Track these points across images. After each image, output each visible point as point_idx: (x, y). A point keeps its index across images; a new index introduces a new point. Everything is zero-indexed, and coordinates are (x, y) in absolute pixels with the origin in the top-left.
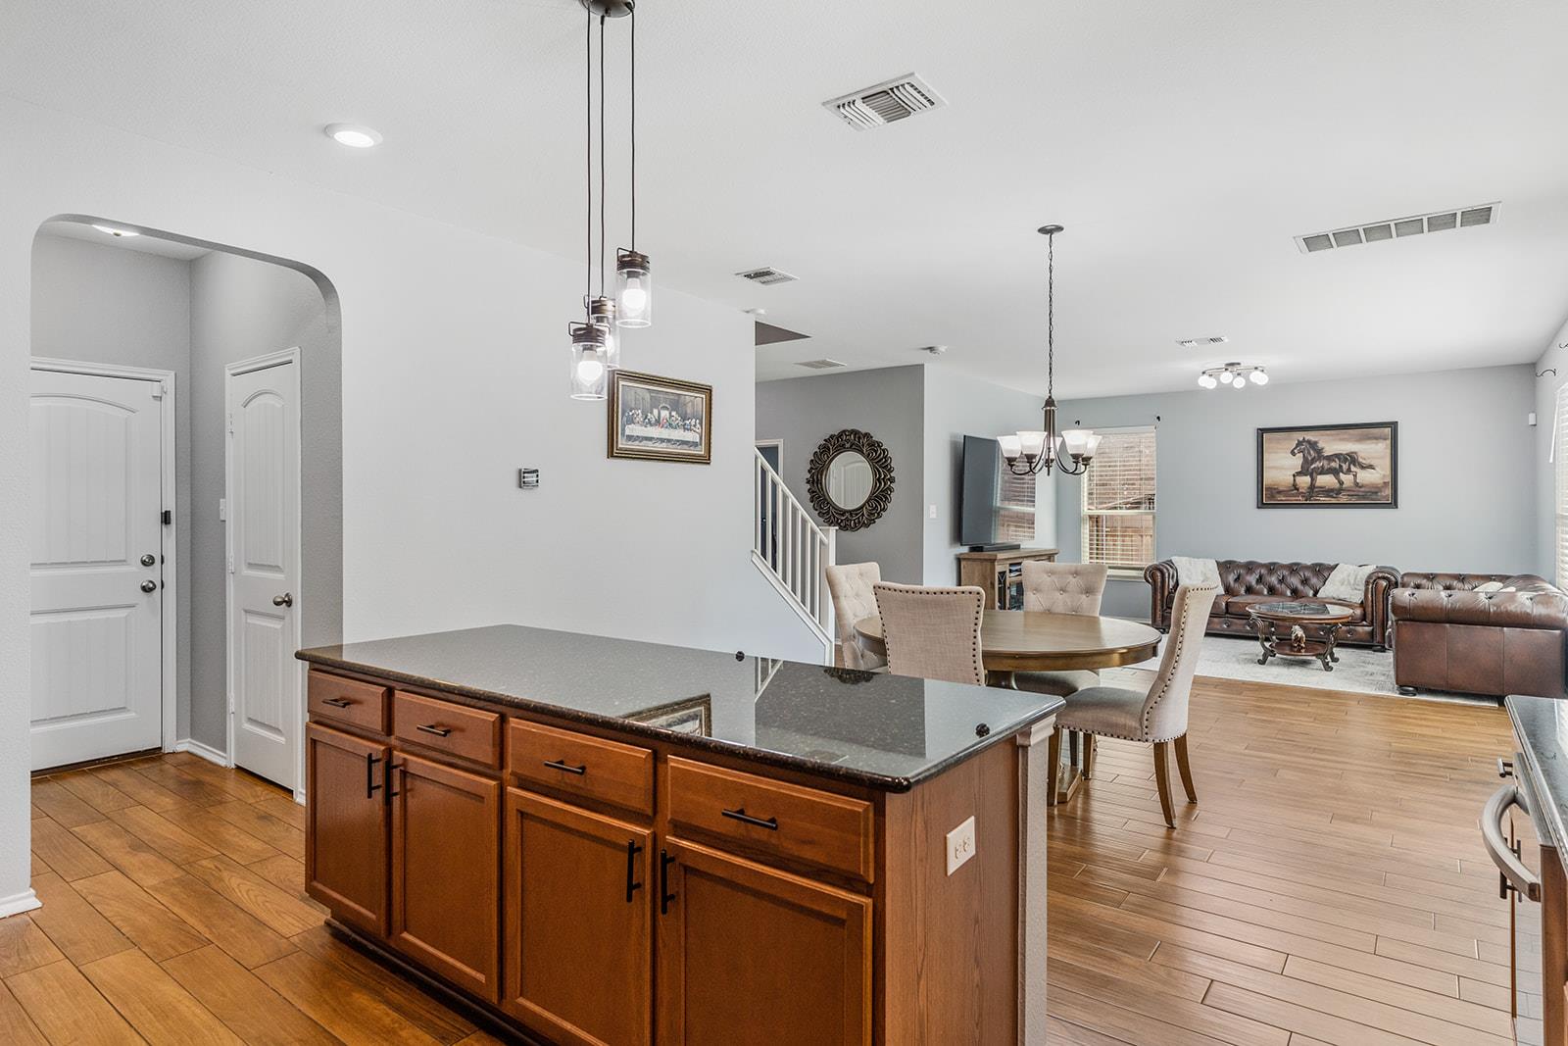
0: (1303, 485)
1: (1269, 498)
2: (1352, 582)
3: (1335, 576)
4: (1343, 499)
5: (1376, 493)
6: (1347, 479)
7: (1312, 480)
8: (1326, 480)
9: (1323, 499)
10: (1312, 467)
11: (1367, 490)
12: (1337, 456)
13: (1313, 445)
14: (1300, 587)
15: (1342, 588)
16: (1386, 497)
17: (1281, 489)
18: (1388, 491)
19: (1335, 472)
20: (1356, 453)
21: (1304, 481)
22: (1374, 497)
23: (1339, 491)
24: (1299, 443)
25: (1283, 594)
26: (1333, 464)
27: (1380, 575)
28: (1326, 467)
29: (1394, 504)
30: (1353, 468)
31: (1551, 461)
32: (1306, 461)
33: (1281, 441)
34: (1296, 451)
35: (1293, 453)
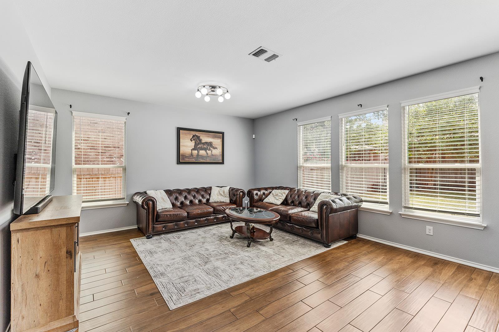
1: (181, 160)
3: (213, 192)
4: (208, 161)
7: (198, 152)
8: (202, 153)
9: (201, 161)
10: (198, 146)
11: (215, 157)
12: (206, 143)
13: (198, 137)
15: (219, 197)
16: (220, 160)
17: (187, 155)
19: (205, 149)
20: (212, 142)
22: (216, 160)
23: (206, 157)
24: (194, 136)
26: (205, 146)
28: (203, 147)
29: (223, 163)
30: (211, 149)
32: (196, 145)
33: (187, 134)
34: (192, 139)
35: (191, 141)
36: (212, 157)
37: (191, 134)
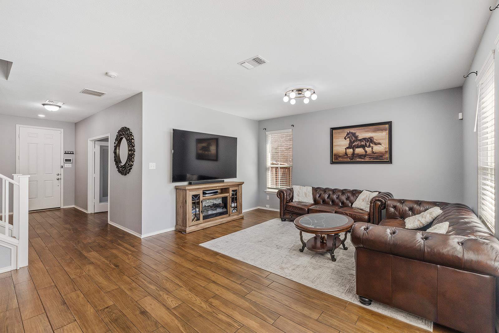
0: (349, 153)
1: (336, 159)
2: (367, 200)
3: (361, 196)
4: (367, 159)
5: (382, 156)
6: (369, 150)
7: (354, 150)
8: (359, 151)
9: (358, 160)
10: (354, 144)
11: (378, 155)
12: (364, 139)
13: (354, 134)
14: (345, 201)
15: (363, 203)
16: (387, 158)
17: (340, 155)
18: (387, 156)
19: (363, 147)
20: (372, 137)
21: (350, 151)
22: (381, 158)
23: (365, 156)
24: (348, 134)
25: (337, 205)
26: (362, 143)
27: (377, 198)
28: (359, 144)
29: (390, 161)
30: (371, 145)
31: (475, 131)
32: (351, 143)
33: (340, 133)
34: (346, 138)
35: (345, 138)
36: (374, 154)
37: (344, 132)
